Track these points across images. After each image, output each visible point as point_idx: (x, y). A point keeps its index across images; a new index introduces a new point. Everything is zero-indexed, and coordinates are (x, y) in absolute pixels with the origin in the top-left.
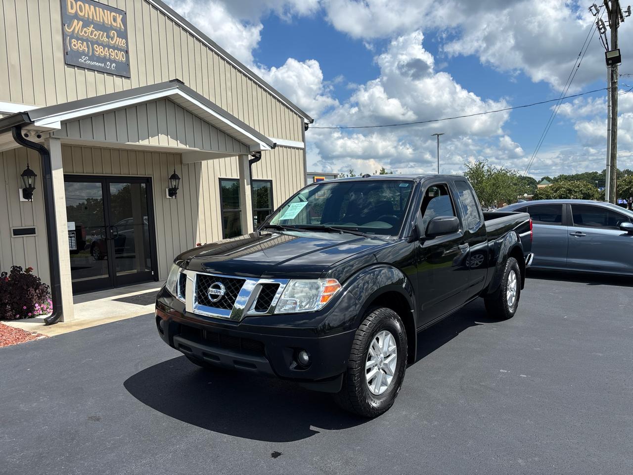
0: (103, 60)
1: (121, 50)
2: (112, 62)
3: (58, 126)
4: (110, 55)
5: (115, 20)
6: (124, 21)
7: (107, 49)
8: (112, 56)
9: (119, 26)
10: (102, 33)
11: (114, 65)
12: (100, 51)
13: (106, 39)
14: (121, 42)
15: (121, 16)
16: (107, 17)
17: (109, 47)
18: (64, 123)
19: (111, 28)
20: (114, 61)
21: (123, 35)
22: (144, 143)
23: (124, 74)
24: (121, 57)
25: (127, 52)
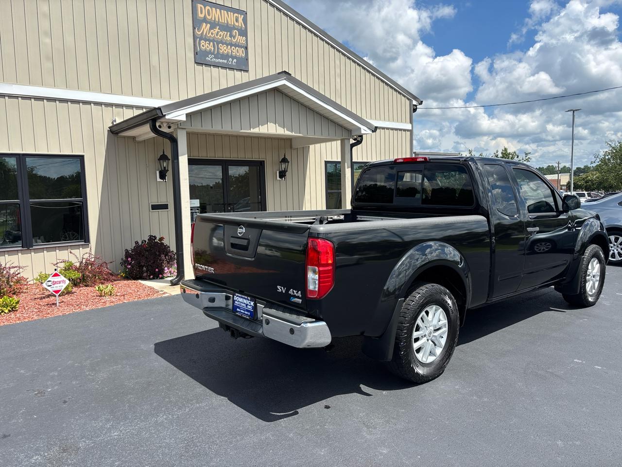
0: (226, 57)
1: (241, 47)
2: (233, 58)
3: (184, 118)
4: (232, 51)
5: (237, 20)
6: (245, 21)
7: (229, 47)
8: (234, 52)
9: (240, 25)
10: (226, 33)
11: (235, 60)
12: (224, 49)
13: (229, 38)
14: (241, 40)
15: (243, 16)
16: (229, 18)
17: (231, 45)
18: (188, 115)
19: (234, 28)
20: (235, 57)
21: (244, 33)
22: (255, 130)
23: (244, 68)
24: (241, 53)
25: (246, 48)
